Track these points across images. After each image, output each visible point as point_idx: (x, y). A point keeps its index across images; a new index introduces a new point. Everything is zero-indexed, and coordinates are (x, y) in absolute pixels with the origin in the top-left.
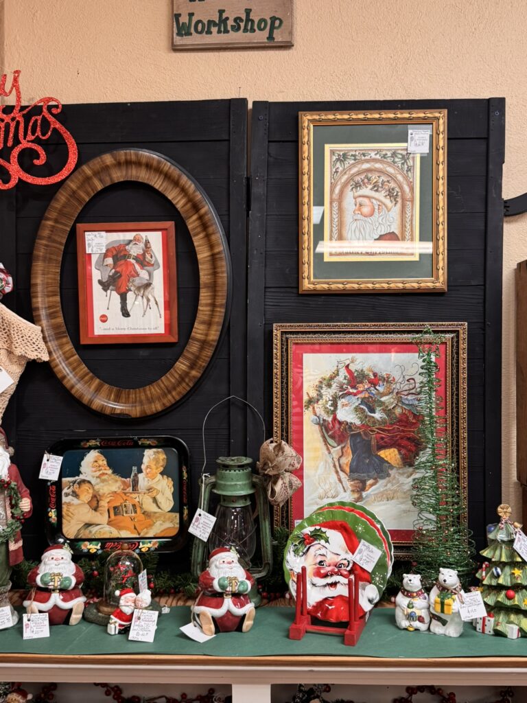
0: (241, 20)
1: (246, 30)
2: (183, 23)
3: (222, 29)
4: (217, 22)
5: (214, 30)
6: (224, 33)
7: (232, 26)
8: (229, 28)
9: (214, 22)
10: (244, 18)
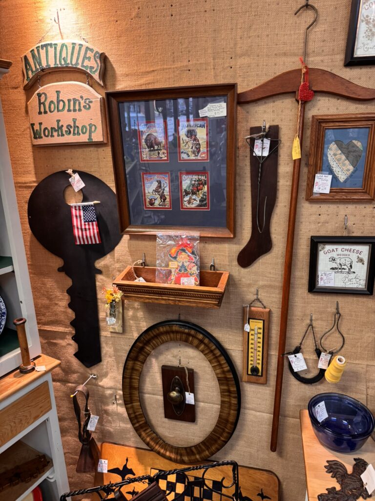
0: (71, 127)
1: (74, 134)
2: (36, 130)
3: (60, 134)
4: (57, 129)
5: (55, 134)
6: (61, 136)
7: (66, 131)
8: (64, 133)
9: (54, 128)
10: (73, 126)
